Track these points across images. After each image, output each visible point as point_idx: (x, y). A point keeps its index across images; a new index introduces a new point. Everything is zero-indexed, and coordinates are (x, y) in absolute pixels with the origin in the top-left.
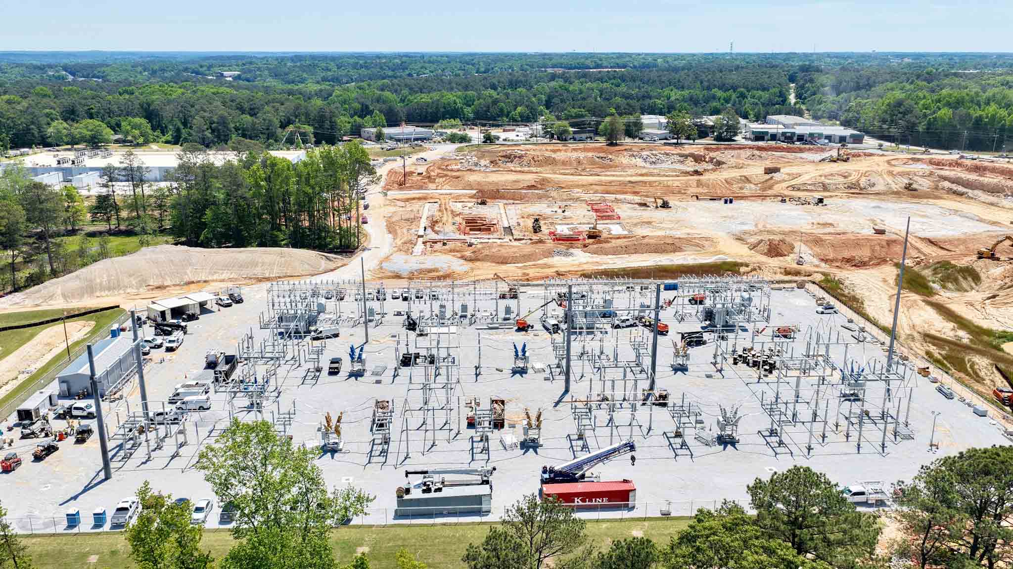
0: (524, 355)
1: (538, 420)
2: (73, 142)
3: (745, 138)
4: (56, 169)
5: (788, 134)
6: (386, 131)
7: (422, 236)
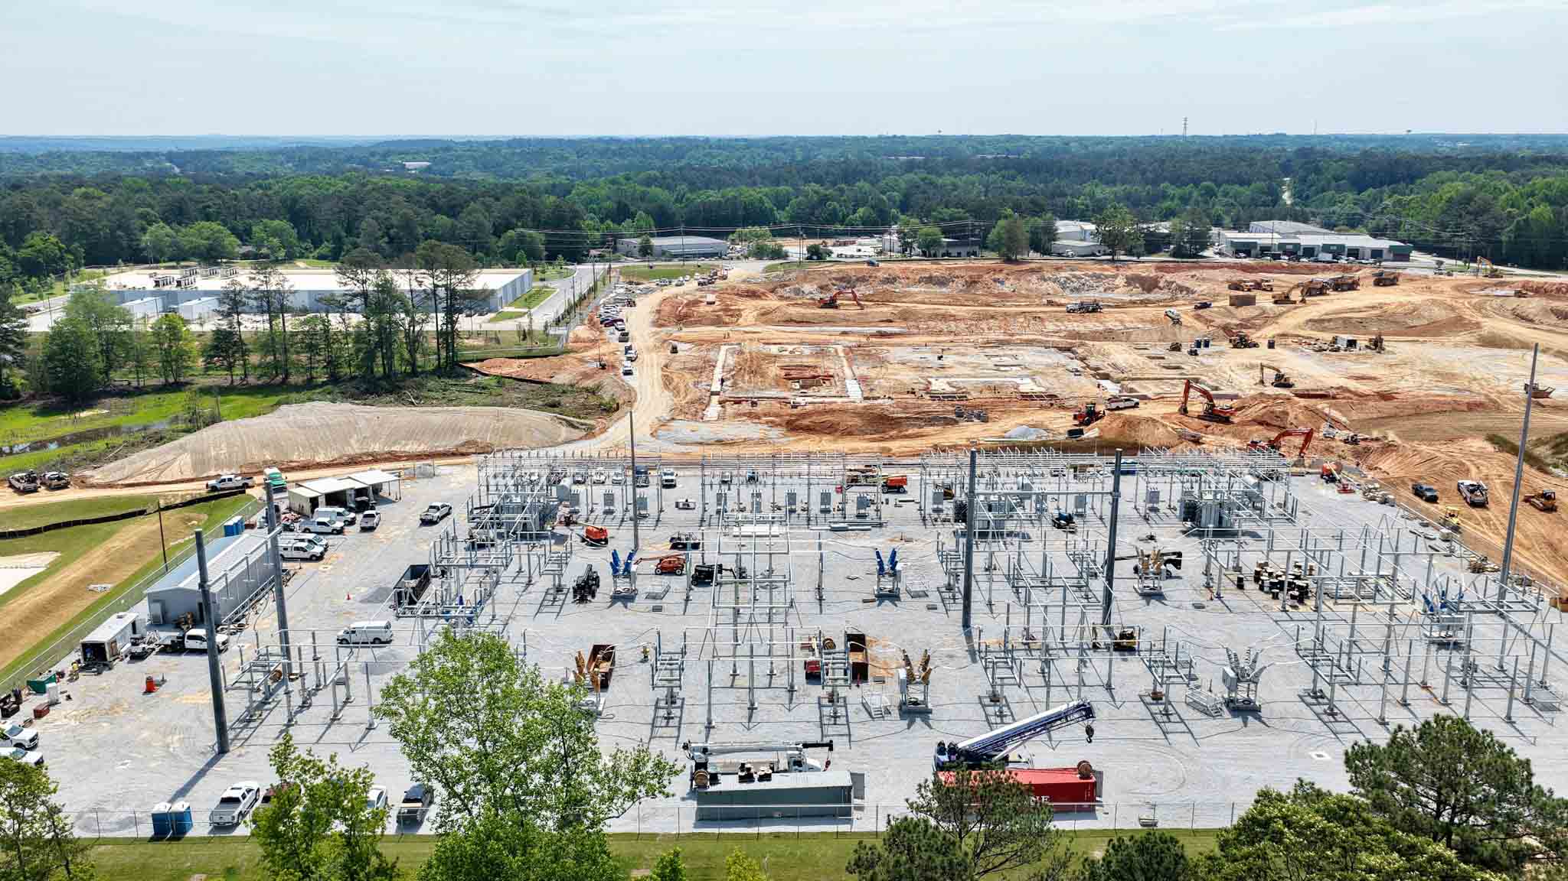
0: (893, 568)
1: (924, 669)
2: (178, 256)
3: (1220, 254)
4: (153, 294)
5: (1288, 247)
6: (656, 242)
7: (717, 393)
